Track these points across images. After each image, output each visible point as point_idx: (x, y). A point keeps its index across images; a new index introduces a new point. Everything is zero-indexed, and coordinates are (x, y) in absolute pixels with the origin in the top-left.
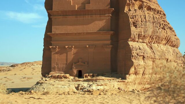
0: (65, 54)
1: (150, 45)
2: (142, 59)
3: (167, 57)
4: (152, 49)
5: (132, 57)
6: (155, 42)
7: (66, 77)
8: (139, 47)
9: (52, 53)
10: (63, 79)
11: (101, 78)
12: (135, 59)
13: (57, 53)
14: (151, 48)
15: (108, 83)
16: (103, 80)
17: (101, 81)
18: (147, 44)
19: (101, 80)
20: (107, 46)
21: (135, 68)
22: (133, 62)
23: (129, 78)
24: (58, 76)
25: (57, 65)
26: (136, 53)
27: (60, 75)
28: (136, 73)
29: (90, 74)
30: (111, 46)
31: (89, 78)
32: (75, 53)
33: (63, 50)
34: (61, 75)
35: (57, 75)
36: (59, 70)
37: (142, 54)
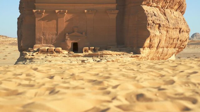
0: (55, 21)
1: (163, 11)
2: (158, 28)
3: (180, 26)
4: (166, 16)
5: (148, 26)
6: (168, 6)
7: (58, 52)
8: (153, 12)
9: (37, 19)
10: (55, 54)
11: (108, 53)
12: (151, 28)
13: (43, 19)
14: (165, 14)
15: (120, 58)
16: (111, 54)
17: (108, 56)
18: (160, 10)
19: (108, 54)
20: (113, 11)
21: (151, 39)
22: (149, 32)
23: (143, 53)
24: (48, 49)
25: (43, 35)
26: (151, 21)
27: (50, 49)
28: (150, 46)
29: (91, 48)
30: (117, 11)
31: (90, 52)
32: (69, 20)
33: (52, 16)
34: (52, 49)
35: (46, 49)
36: (47, 42)
37: (158, 22)
